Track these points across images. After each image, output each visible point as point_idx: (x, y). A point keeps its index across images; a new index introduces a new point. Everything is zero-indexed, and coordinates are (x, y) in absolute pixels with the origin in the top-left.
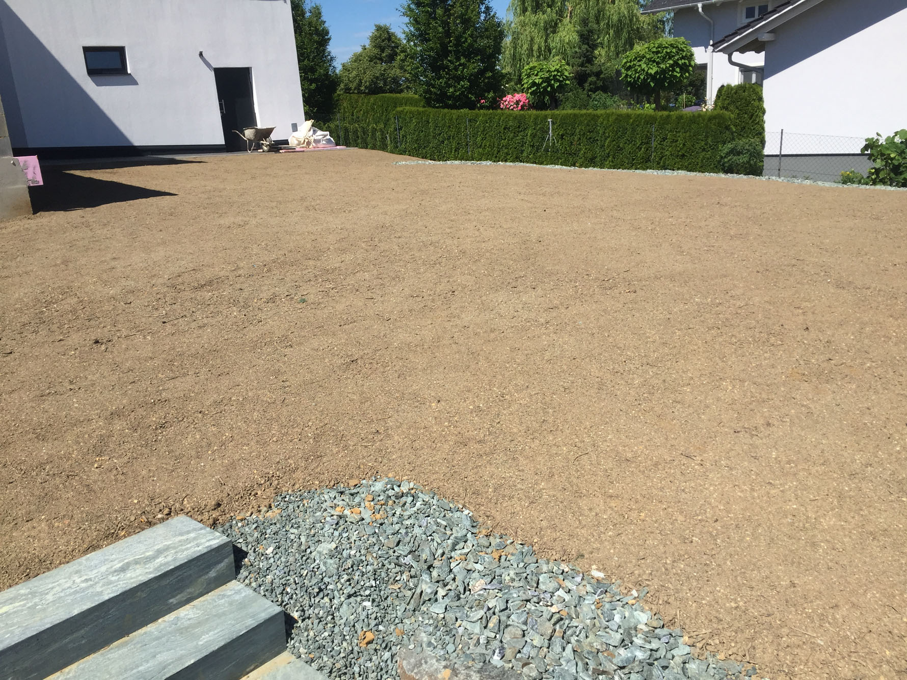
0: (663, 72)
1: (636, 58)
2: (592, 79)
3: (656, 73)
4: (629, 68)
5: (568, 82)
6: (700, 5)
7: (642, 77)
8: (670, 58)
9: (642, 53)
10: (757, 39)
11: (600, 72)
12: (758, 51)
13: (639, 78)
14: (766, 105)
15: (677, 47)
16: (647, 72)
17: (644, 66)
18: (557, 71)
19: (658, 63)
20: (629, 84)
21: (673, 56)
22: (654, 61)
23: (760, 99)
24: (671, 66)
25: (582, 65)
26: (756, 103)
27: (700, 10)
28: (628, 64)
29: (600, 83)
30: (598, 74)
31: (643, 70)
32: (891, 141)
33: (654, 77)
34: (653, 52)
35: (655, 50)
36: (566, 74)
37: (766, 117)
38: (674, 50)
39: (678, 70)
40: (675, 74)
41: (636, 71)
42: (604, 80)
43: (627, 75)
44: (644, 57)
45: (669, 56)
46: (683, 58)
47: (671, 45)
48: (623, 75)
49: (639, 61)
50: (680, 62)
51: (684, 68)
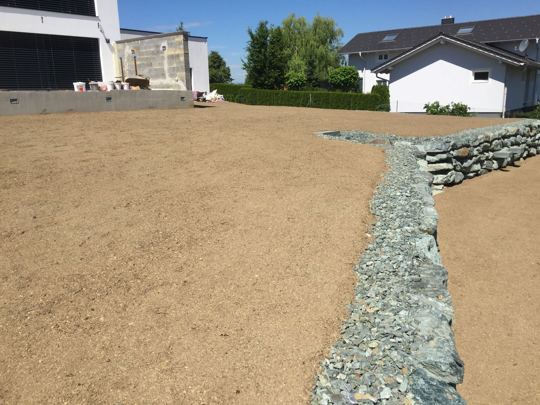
0: (347, 80)
1: (335, 73)
2: (314, 81)
3: (344, 80)
4: (332, 77)
5: (305, 82)
6: (360, 53)
7: (338, 81)
8: (349, 74)
9: (338, 72)
10: (387, 69)
11: (317, 79)
12: (387, 73)
13: (337, 81)
14: (390, 94)
15: (352, 70)
16: (340, 80)
17: (339, 77)
18: (301, 77)
19: (345, 76)
20: (332, 84)
21: (351, 74)
22: (343, 75)
23: (388, 91)
24: (350, 77)
25: (309, 75)
26: (387, 93)
27: (360, 55)
28: (332, 76)
29: (317, 84)
30: (316, 79)
31: (339, 79)
32: (433, 105)
33: (343, 82)
34: (343, 72)
35: (343, 70)
36: (304, 78)
37: (390, 98)
38: (351, 71)
39: (353, 79)
40: (352, 81)
41: (335, 79)
42: (319, 82)
43: (332, 80)
44: (339, 73)
45: (349, 73)
46: (354, 75)
47: (350, 69)
48: (330, 80)
49: (337, 75)
50: (354, 76)
51: (355, 79)
